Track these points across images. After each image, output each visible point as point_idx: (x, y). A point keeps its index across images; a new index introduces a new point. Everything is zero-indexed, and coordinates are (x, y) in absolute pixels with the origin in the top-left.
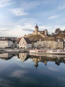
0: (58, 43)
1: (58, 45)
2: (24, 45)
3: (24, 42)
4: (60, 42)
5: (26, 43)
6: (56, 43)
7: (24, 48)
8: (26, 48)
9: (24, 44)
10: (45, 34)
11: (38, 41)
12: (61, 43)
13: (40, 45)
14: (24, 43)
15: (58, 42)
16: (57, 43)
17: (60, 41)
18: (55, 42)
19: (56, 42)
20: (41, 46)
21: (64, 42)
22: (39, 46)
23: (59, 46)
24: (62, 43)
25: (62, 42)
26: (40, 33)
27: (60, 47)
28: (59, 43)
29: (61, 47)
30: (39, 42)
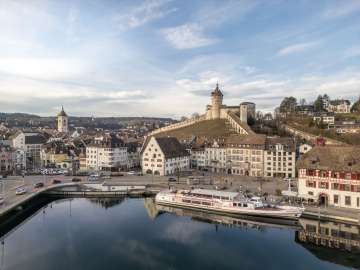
0: (277, 157)
1: (274, 165)
2: (156, 163)
3: (157, 153)
4: (285, 154)
5: (162, 157)
6: (269, 158)
7: (157, 173)
8: (162, 173)
9: (156, 159)
10: (241, 119)
11: (210, 145)
12: (288, 156)
13: (216, 162)
14: (158, 157)
15: (275, 153)
16: (272, 156)
17: (282, 151)
18: (266, 153)
19: (269, 153)
20: (218, 165)
21: (298, 153)
22: (213, 164)
23: (280, 169)
24: (290, 159)
25: (290, 153)
26: (228, 112)
27: (282, 171)
28: (280, 159)
29: (287, 172)
30: (213, 150)
